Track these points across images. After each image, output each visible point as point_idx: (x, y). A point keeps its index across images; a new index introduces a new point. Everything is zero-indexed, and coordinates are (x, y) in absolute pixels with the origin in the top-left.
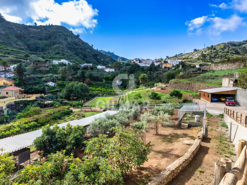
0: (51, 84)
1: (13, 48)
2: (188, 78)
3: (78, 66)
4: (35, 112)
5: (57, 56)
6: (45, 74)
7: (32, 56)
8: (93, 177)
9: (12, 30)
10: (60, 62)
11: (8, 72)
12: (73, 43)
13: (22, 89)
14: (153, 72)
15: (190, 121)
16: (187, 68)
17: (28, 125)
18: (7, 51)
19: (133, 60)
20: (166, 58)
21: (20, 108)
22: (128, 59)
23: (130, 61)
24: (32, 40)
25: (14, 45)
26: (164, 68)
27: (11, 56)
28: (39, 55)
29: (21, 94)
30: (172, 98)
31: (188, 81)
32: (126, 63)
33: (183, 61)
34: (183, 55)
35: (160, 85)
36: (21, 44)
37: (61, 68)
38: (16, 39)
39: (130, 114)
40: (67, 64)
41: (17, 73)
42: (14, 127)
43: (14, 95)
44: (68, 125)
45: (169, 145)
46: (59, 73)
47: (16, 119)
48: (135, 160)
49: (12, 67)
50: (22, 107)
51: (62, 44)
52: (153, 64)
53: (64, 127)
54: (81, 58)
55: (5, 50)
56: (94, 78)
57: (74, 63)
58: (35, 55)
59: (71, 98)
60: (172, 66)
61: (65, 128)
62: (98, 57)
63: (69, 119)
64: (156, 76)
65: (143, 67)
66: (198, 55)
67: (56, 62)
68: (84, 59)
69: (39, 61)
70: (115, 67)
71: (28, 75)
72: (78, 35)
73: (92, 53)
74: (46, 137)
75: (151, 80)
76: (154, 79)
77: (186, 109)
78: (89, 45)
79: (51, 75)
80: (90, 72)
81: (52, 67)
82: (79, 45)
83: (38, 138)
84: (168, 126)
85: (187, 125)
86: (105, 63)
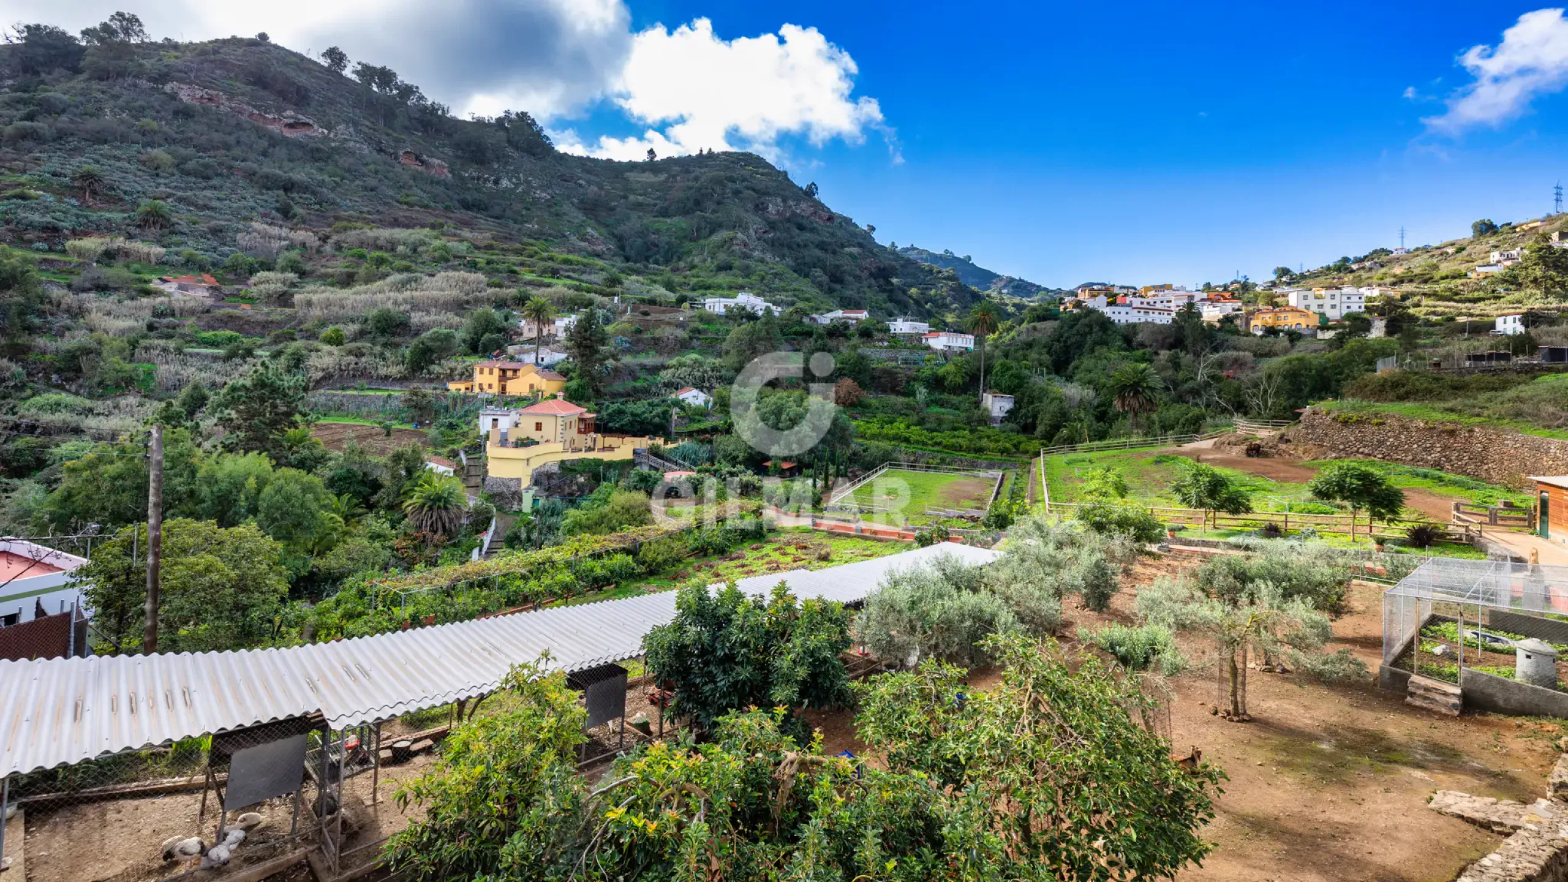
0: (694, 397)
1: (569, 252)
2: (1441, 397)
3: (806, 320)
4: (628, 511)
5: (722, 278)
6: (671, 353)
7: (632, 282)
8: (918, 869)
9: (572, 184)
10: (731, 302)
11: (547, 344)
12: (789, 220)
13: (589, 412)
14: (1190, 357)
15: (1476, 669)
16: (1429, 335)
17: (603, 567)
18: (550, 264)
19: (1073, 294)
20: (1273, 277)
21: (575, 488)
22: (1046, 289)
23: (1058, 296)
24: (634, 215)
25: (573, 239)
26: (1260, 333)
27: (560, 282)
28: (655, 278)
29: (585, 433)
30: (1327, 508)
31: (1438, 416)
32: (1034, 309)
33: (1396, 293)
34: (1390, 261)
35: (1242, 426)
36: (596, 234)
37: (736, 331)
38: (582, 217)
39: (1065, 575)
40: (760, 313)
41: (575, 351)
42: (553, 564)
43: (559, 438)
44: (781, 592)
45: (1328, 796)
46: (727, 353)
47: (560, 533)
48: (1127, 838)
49: (563, 324)
50: (581, 488)
51: (745, 229)
52: (1190, 312)
53: (762, 596)
54: (820, 285)
55: (542, 259)
56: (873, 378)
57: (791, 309)
58: (641, 278)
59: (768, 464)
60: (1315, 321)
61: (766, 604)
62: (895, 280)
63: (760, 562)
64: (1213, 377)
65: (1133, 327)
66: (1508, 258)
67: (716, 305)
68: (831, 291)
69: (652, 302)
70: (976, 324)
71: (614, 357)
72: (810, 187)
73: (866, 263)
74: (693, 630)
75: (1180, 399)
76: (1196, 393)
77: (1435, 587)
78: (856, 226)
79: (696, 361)
80: (855, 347)
81: (701, 326)
82: (812, 230)
83: (662, 629)
84: (1317, 678)
85: (1458, 691)
86: (928, 306)
